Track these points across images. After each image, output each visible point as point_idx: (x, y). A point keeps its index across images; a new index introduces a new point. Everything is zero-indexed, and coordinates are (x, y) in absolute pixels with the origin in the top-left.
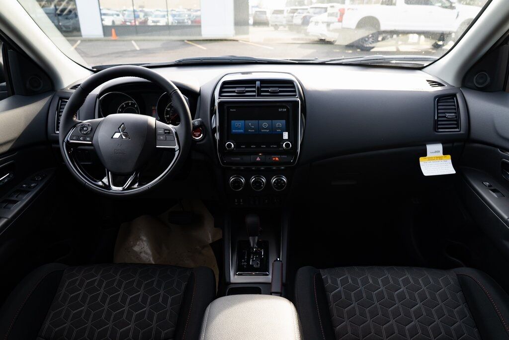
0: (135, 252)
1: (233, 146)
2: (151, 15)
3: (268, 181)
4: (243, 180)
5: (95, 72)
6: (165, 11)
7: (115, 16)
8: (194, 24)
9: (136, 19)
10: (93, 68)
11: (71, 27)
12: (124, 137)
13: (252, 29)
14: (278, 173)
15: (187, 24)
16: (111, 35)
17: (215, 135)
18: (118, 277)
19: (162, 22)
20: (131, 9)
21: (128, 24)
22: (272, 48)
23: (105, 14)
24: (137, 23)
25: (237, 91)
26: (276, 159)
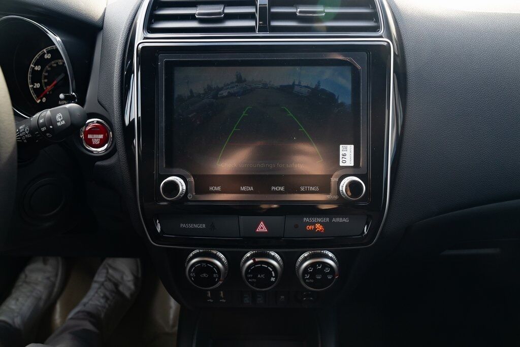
3: (289, 264)
25: (199, 14)
26: (315, 229)
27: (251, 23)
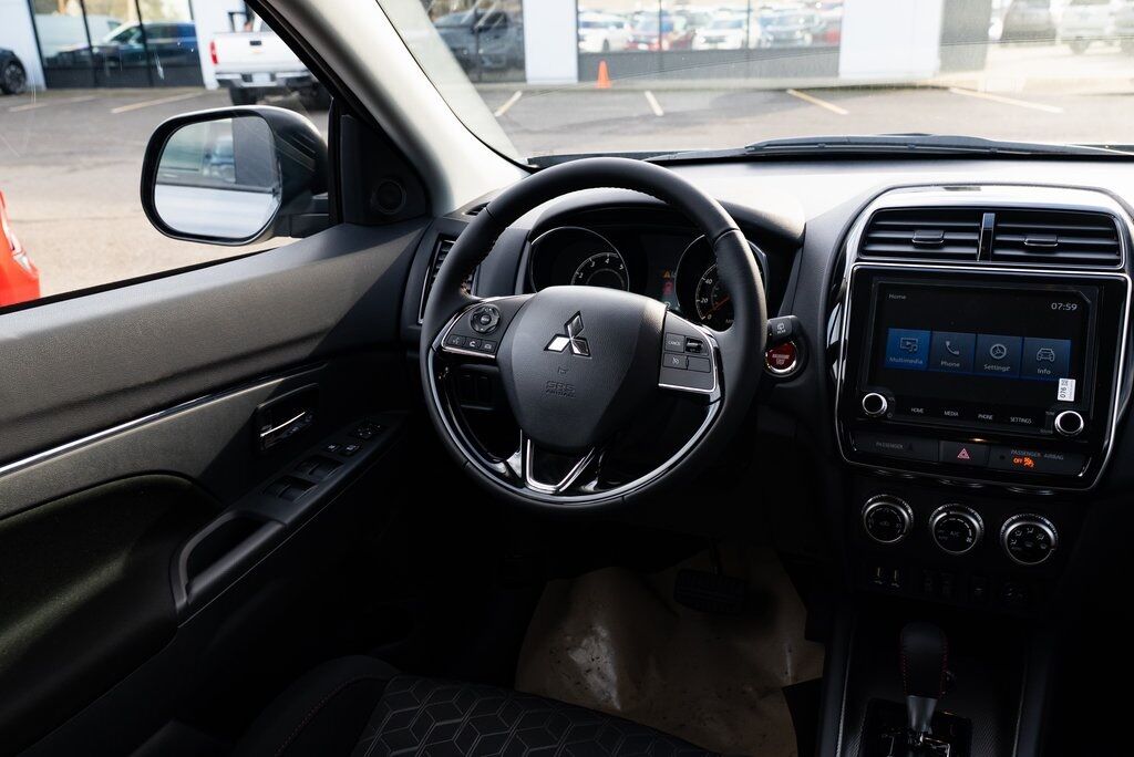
0: (573, 665)
1: (885, 404)
2: (702, 24)
3: (992, 527)
4: (907, 514)
5: (532, 171)
6: (742, 11)
7: (613, 28)
8: (821, 44)
9: (664, 34)
10: (530, 161)
11: (504, 58)
12: (576, 350)
13: (995, 53)
14: (1030, 507)
15: (800, 44)
16: (595, 77)
17: (835, 366)
18: (512, 731)
19: (732, 41)
20: (655, 8)
21: (643, 47)
22: (1056, 110)
23: (587, 25)
24: (666, 46)
25: (917, 239)
26: (1023, 462)
27: (973, 251)
